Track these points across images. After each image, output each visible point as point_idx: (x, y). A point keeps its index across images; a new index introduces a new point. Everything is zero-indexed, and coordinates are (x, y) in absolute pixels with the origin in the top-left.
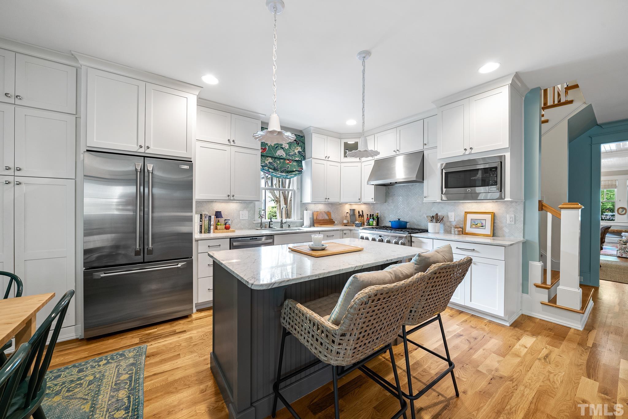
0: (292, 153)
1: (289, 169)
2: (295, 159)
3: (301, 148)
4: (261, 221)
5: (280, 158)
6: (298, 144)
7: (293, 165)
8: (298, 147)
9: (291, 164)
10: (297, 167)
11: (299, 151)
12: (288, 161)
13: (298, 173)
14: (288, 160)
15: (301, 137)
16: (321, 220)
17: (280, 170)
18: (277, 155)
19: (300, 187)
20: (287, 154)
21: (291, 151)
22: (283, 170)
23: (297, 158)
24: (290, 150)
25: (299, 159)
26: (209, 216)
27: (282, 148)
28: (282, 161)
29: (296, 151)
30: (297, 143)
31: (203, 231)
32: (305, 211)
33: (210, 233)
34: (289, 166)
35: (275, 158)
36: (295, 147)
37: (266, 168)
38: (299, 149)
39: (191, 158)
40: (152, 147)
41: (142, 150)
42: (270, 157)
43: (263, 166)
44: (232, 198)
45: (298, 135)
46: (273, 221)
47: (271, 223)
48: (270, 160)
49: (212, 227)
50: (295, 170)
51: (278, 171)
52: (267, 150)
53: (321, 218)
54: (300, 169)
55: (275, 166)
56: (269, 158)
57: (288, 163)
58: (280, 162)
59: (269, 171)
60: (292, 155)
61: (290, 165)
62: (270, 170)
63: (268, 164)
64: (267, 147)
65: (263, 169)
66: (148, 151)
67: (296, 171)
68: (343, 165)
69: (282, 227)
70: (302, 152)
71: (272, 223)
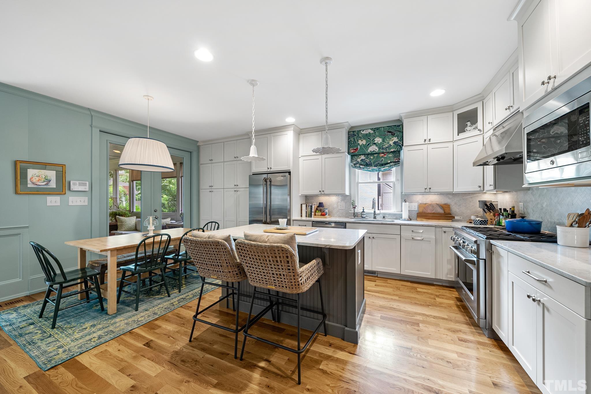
0: (386, 146)
1: (383, 162)
2: (390, 151)
3: (397, 137)
4: (354, 211)
5: (372, 154)
6: (394, 134)
7: (388, 157)
8: (394, 138)
9: (386, 156)
10: (392, 158)
11: (395, 142)
12: (382, 155)
13: (394, 164)
14: (383, 153)
15: (398, 126)
16: (428, 214)
17: (374, 165)
18: (369, 151)
19: (400, 178)
20: (380, 148)
21: (385, 144)
22: (376, 164)
23: (392, 150)
24: (383, 144)
25: (395, 150)
26: (311, 206)
27: (375, 144)
28: (375, 155)
29: (391, 143)
30: (392, 134)
31: (307, 215)
32: (403, 203)
33: (311, 217)
34: (383, 159)
35: (368, 154)
36: (390, 139)
37: (358, 165)
38: (395, 139)
39: (290, 170)
40: (273, 168)
41: (269, 170)
42: (363, 155)
43: (356, 164)
44: (323, 193)
45: (393, 126)
46: (365, 212)
47: (362, 213)
48: (363, 157)
49: (313, 213)
50: (389, 162)
51: (372, 165)
52: (359, 149)
53: (429, 211)
54: (396, 160)
55: (367, 162)
56: (361, 156)
57: (382, 156)
58: (374, 157)
59: (361, 168)
60: (387, 148)
61: (385, 158)
62: (361, 166)
63: (360, 161)
64: (359, 147)
65: (356, 167)
66: (271, 170)
67: (391, 162)
68: (456, 144)
69: (375, 218)
70: (398, 142)
71: (365, 213)
